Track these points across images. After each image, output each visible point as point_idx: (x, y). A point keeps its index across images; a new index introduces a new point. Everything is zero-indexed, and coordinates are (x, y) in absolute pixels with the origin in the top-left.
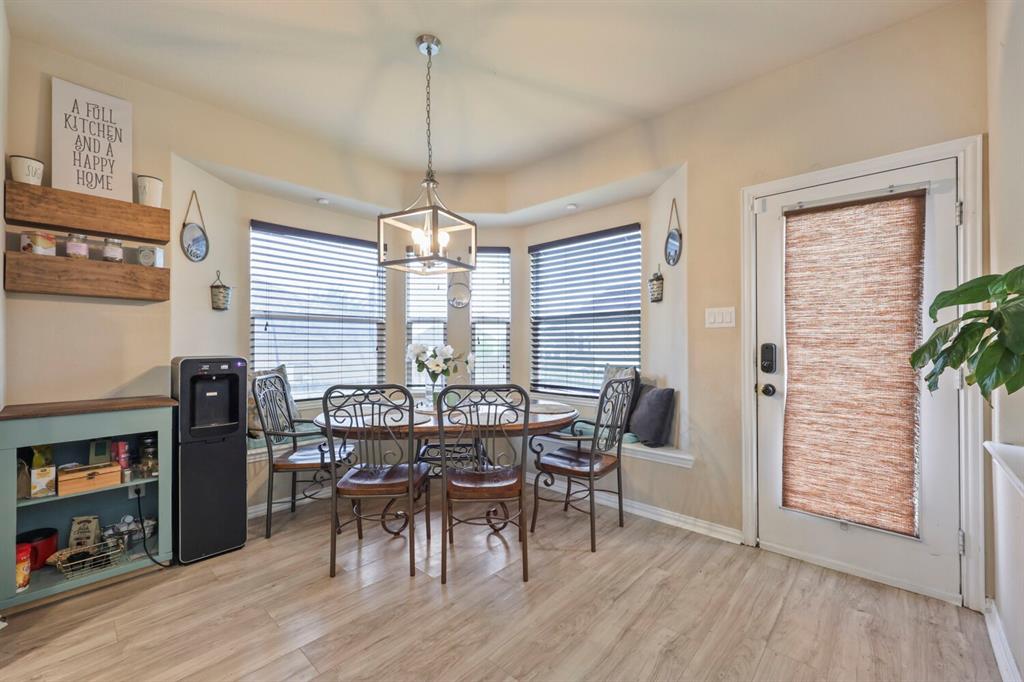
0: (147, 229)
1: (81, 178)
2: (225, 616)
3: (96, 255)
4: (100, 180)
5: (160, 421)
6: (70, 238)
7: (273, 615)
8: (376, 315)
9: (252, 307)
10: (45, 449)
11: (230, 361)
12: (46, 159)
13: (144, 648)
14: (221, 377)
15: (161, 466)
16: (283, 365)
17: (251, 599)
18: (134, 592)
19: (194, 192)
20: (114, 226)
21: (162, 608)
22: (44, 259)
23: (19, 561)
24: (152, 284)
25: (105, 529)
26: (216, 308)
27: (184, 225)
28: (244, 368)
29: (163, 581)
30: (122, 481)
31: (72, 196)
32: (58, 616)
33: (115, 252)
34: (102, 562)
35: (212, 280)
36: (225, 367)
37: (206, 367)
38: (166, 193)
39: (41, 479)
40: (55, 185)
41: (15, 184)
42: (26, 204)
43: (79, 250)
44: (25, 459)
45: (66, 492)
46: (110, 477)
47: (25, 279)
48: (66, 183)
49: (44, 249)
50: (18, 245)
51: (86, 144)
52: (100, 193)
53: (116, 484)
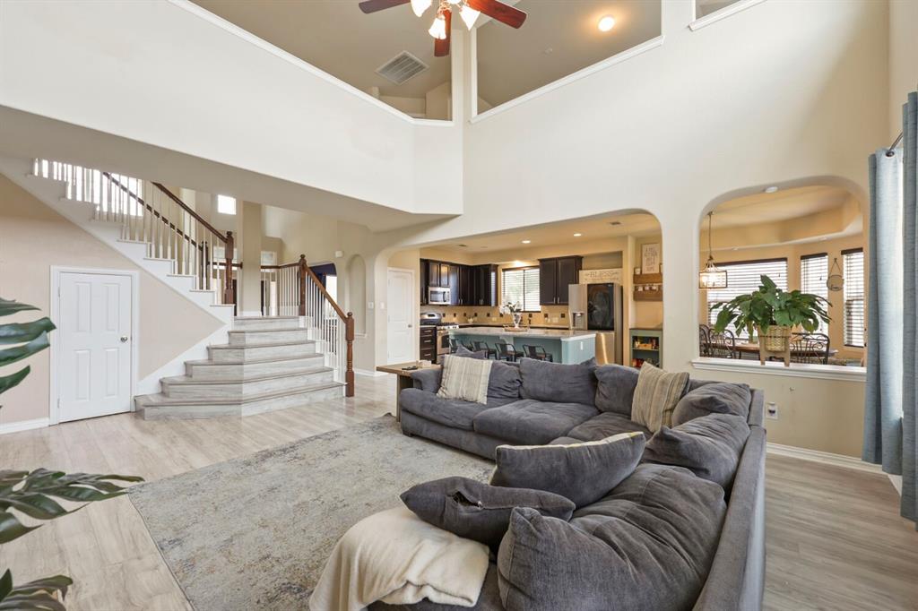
1: (648, 269)
3: (651, 288)
4: (651, 268)
5: (659, 334)
6: (645, 285)
10: (641, 338)
12: (641, 268)
15: (660, 347)
20: (654, 281)
22: (640, 292)
30: (652, 349)
31: (647, 275)
33: (654, 288)
39: (637, 344)
40: (643, 273)
41: (635, 275)
42: (637, 279)
43: (647, 288)
44: (635, 339)
45: (641, 348)
46: (649, 347)
47: (638, 297)
48: (645, 272)
49: (641, 289)
50: (636, 289)
51: (648, 259)
52: (652, 272)
53: (650, 349)
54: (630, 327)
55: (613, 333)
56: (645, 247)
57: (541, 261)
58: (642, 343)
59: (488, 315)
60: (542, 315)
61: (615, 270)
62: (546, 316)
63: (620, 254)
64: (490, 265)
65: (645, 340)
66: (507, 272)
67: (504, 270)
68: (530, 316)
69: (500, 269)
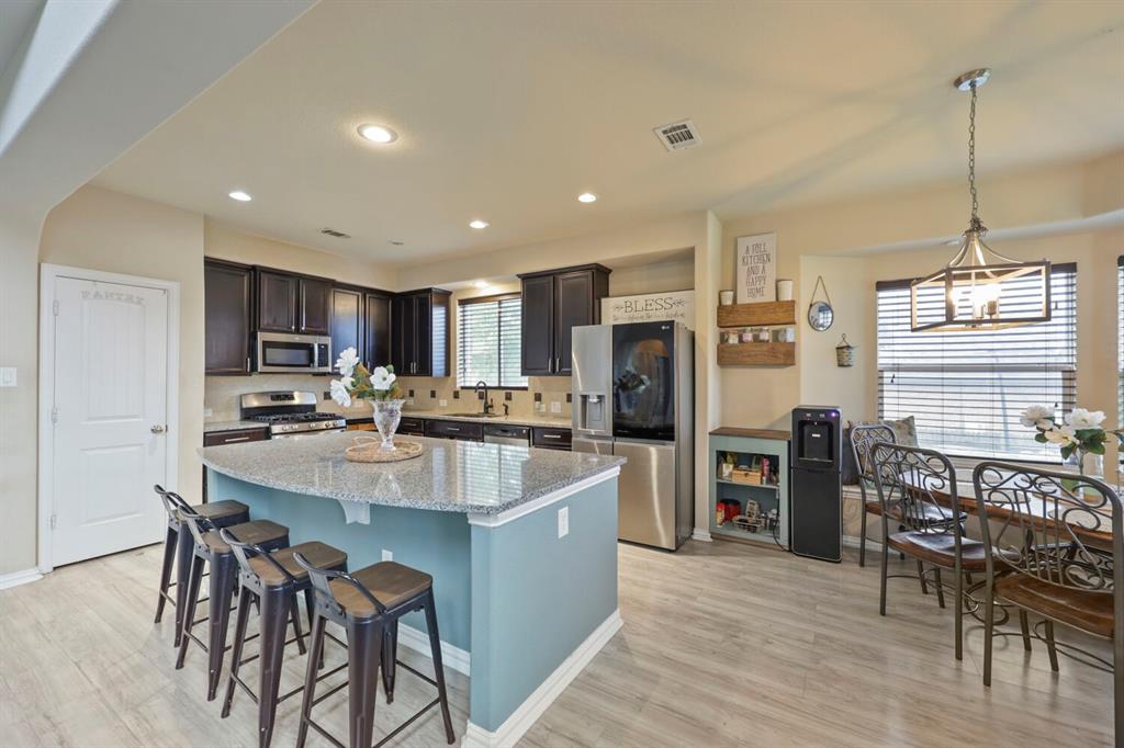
0: (781, 316)
1: (751, 293)
2: (793, 591)
3: (756, 338)
4: (758, 291)
5: (779, 449)
6: (744, 331)
7: (818, 608)
8: (1065, 360)
9: (880, 361)
10: (734, 454)
11: (827, 412)
12: (735, 290)
13: (747, 581)
14: (823, 423)
15: (780, 480)
16: (912, 417)
17: (814, 593)
18: (763, 554)
19: (820, 277)
20: (764, 319)
21: (767, 569)
22: (733, 345)
23: (717, 510)
24: (784, 355)
25: (762, 512)
26: (841, 365)
27: (811, 306)
28: (838, 418)
29: (780, 557)
30: (762, 483)
31: (749, 306)
32: (730, 547)
33: (765, 336)
34: (753, 529)
35: (838, 342)
36: (822, 416)
37: (809, 415)
38: (796, 288)
39: (727, 469)
40: (739, 302)
41: (721, 308)
42: (727, 316)
43: (748, 337)
44: (722, 456)
45: (735, 481)
46: (754, 479)
47: (726, 357)
48: (743, 299)
49: (733, 340)
50: (723, 339)
51: (752, 271)
52: (759, 299)
53: (758, 484)
54: (710, 430)
55: (671, 447)
56: (743, 244)
57: (525, 278)
58: (736, 467)
59: (433, 394)
60: (530, 395)
61: (677, 296)
62: (538, 397)
63: (687, 257)
64: (429, 290)
65: (744, 460)
66: (468, 307)
67: (463, 303)
68: (508, 397)
69: (454, 301)
